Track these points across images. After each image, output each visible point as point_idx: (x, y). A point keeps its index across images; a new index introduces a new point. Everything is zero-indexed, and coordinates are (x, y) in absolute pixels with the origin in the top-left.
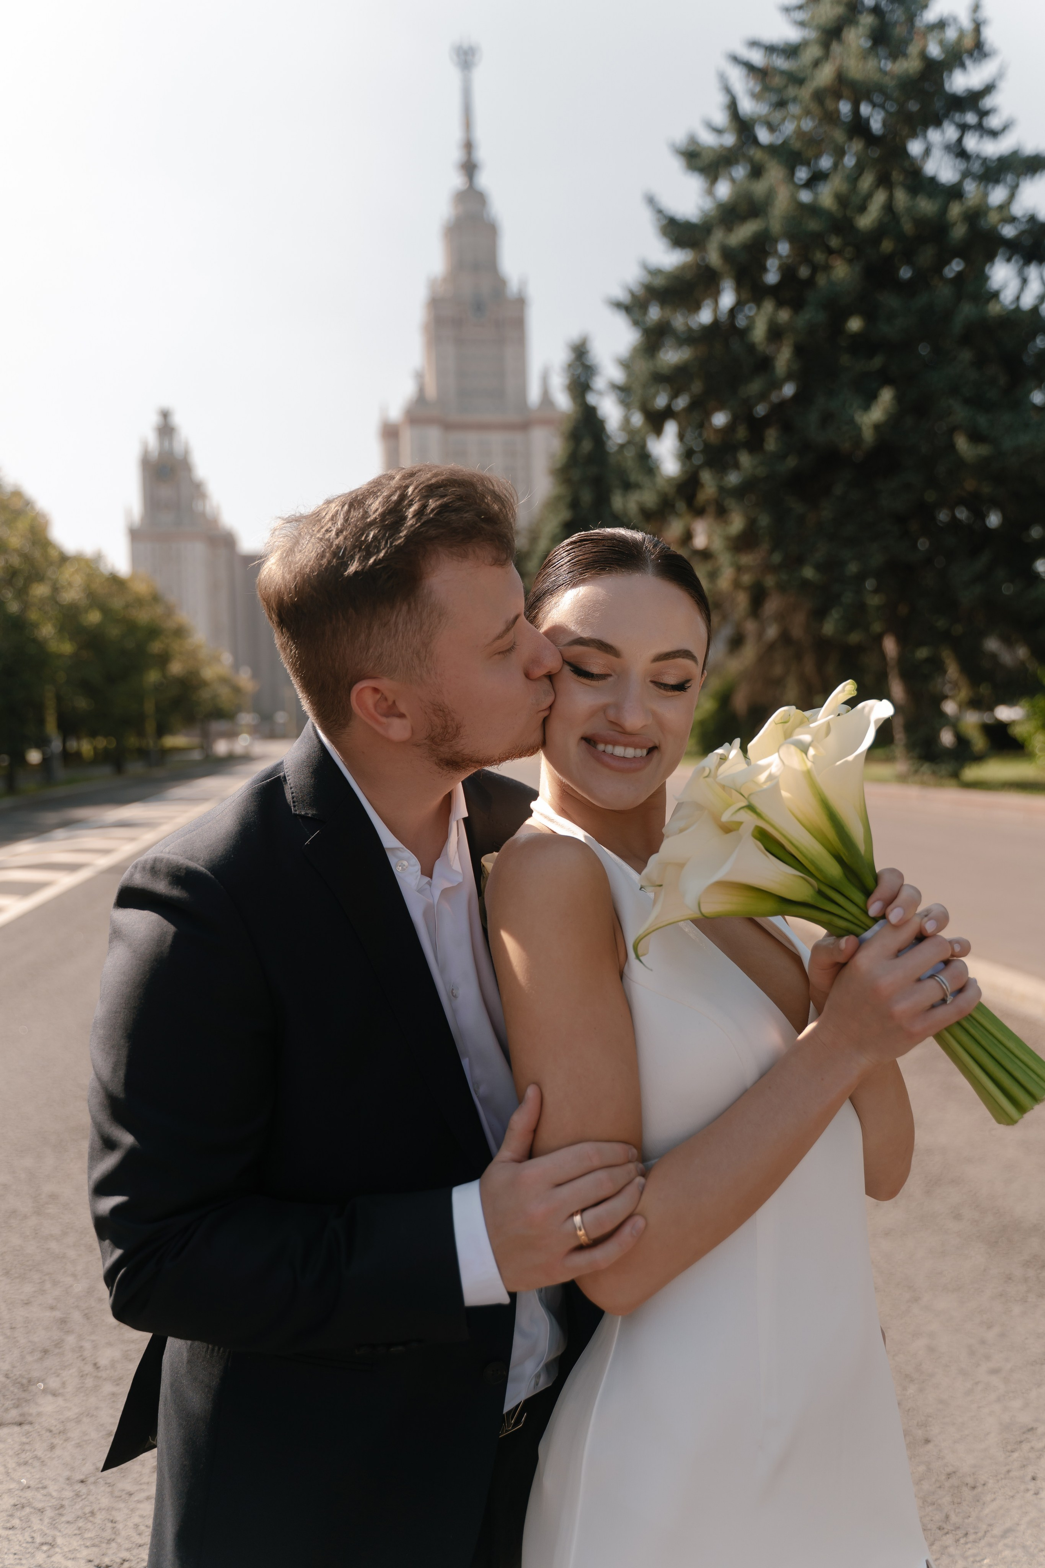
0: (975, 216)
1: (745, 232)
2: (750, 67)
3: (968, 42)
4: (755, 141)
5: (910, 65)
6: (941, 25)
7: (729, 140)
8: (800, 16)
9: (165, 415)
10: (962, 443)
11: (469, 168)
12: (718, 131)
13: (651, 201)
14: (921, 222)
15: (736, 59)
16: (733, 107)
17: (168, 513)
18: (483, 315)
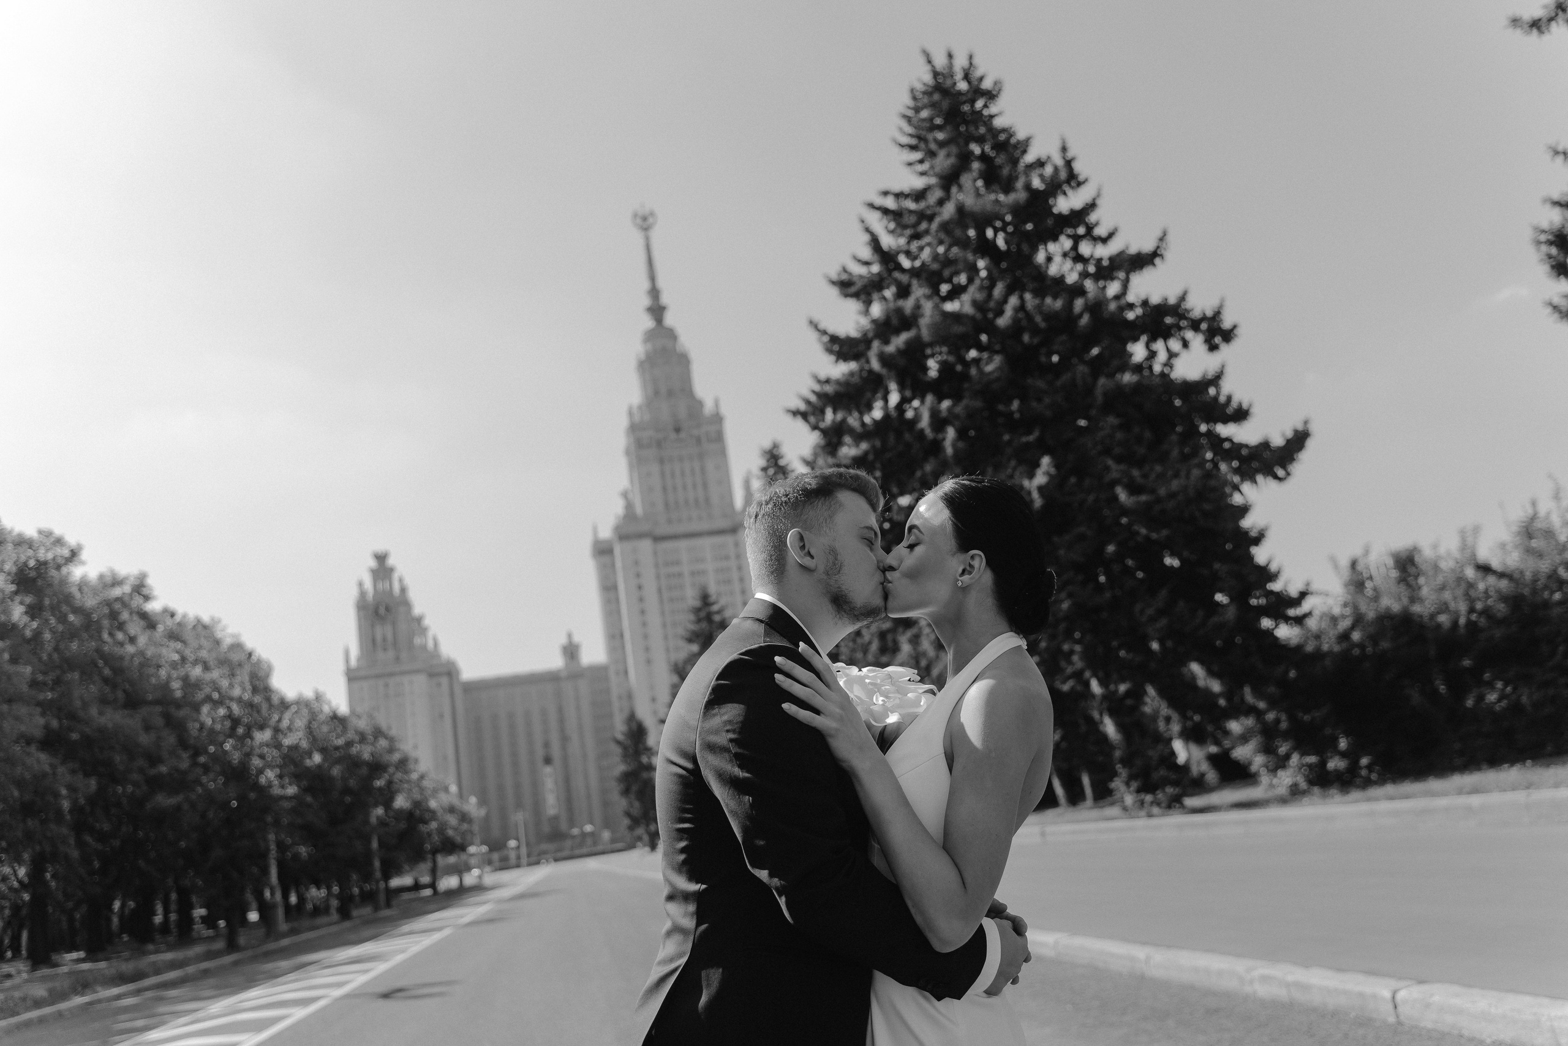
0: (1096, 307)
1: (899, 341)
2: (885, 211)
3: (1063, 175)
4: (899, 267)
5: (1019, 195)
6: (1040, 164)
7: (876, 268)
8: (921, 168)
9: (381, 558)
10: (1122, 495)
11: (657, 311)
12: (867, 263)
13: (814, 325)
14: (1050, 317)
15: (872, 206)
16: (875, 243)
17: (385, 650)
18: (683, 435)
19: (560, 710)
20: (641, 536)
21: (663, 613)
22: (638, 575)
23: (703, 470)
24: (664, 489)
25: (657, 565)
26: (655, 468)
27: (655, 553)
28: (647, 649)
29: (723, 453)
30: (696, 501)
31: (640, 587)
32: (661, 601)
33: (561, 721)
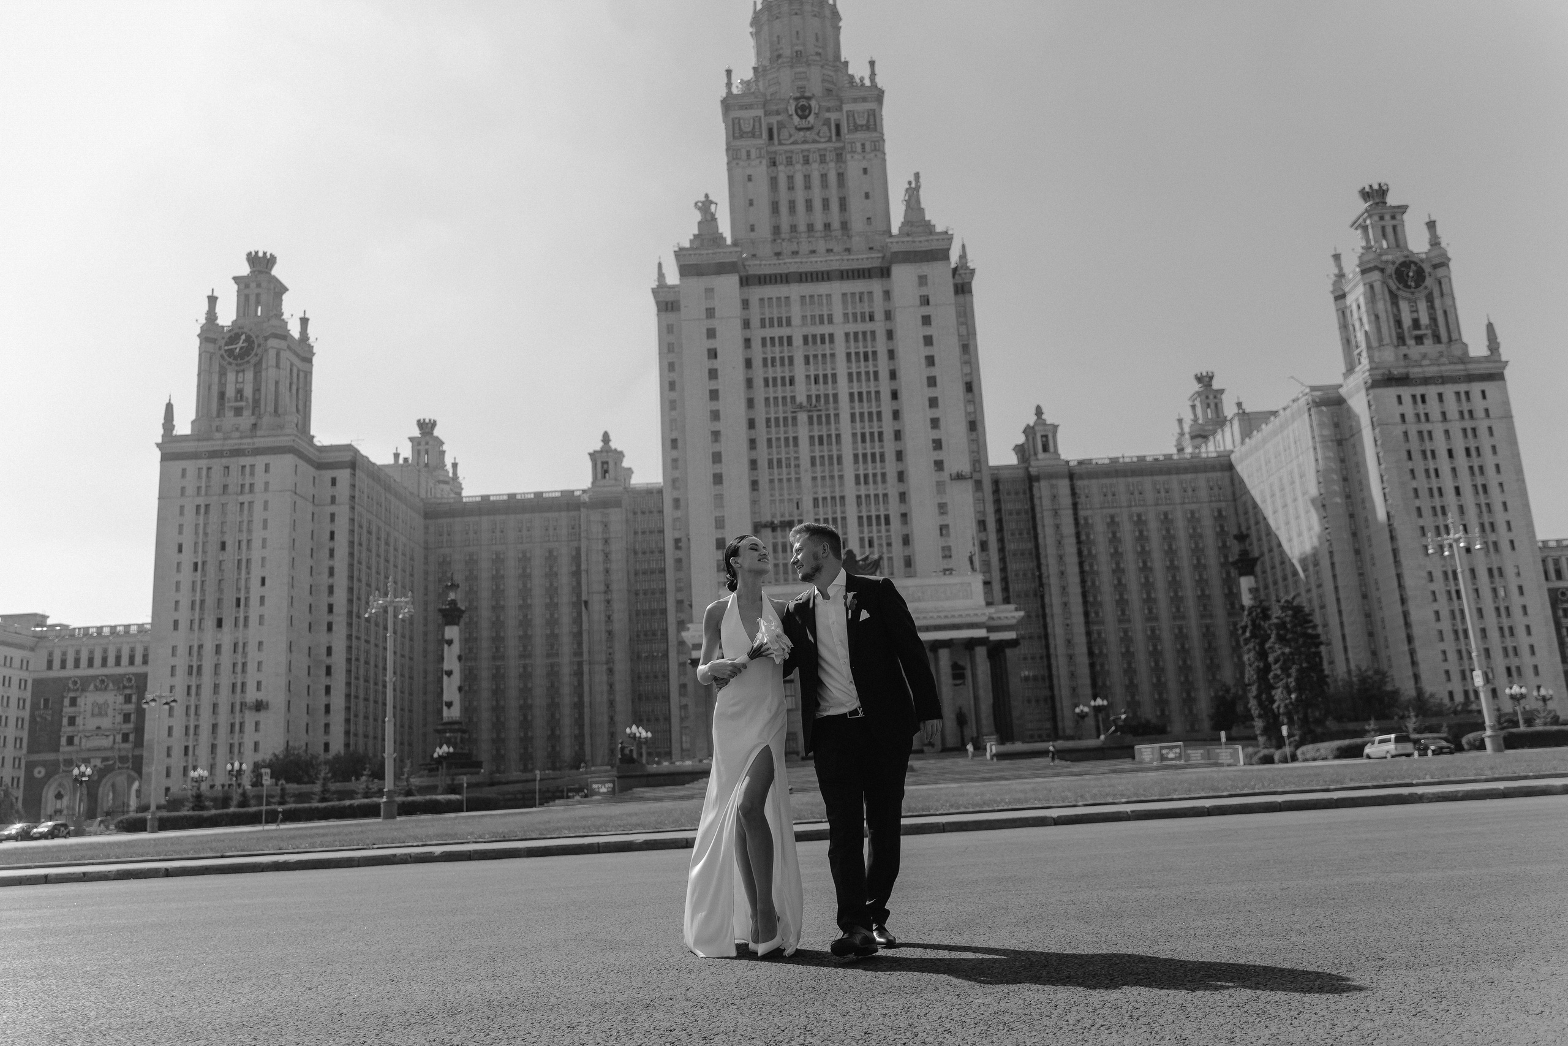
17: (238, 411)
18: (811, 119)
19: (577, 558)
20: (721, 269)
21: (750, 403)
22: (711, 334)
23: (841, 176)
24: (775, 208)
25: (746, 324)
26: (761, 171)
27: (745, 304)
28: (717, 458)
29: (878, 147)
30: (827, 226)
31: (713, 354)
32: (749, 383)
33: (577, 574)
